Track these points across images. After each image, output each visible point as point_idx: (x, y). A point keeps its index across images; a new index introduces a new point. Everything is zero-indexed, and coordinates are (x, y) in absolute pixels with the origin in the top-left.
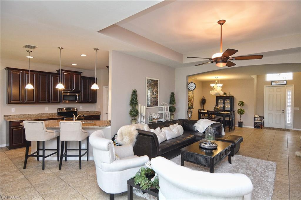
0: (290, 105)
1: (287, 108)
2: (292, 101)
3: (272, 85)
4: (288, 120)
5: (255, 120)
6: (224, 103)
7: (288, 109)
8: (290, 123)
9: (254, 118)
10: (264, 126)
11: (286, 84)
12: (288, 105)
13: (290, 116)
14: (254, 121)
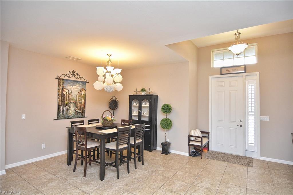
0: (253, 111)
1: (248, 117)
2: (256, 104)
3: (221, 74)
4: (250, 139)
5: (190, 140)
6: (140, 108)
7: (250, 118)
8: (253, 145)
9: (190, 136)
10: (210, 149)
11: (245, 72)
12: (250, 110)
13: (253, 132)
14: (189, 142)
